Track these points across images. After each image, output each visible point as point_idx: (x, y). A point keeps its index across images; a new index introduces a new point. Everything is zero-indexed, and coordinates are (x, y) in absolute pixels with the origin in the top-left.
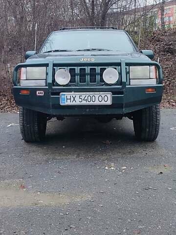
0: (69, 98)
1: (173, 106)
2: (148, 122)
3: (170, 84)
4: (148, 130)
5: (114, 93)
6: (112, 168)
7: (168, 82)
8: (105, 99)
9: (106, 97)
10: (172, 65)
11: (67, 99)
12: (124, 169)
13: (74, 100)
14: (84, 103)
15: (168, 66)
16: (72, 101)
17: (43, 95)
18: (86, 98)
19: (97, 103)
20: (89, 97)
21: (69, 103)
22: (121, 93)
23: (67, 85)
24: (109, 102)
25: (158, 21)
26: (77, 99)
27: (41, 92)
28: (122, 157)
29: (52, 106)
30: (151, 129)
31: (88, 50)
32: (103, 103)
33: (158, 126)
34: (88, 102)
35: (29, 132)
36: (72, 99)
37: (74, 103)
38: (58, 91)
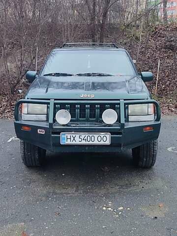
0: (69, 137)
1: (172, 111)
2: (145, 152)
3: (170, 84)
4: (145, 159)
5: (112, 133)
6: (110, 209)
7: (168, 82)
8: (104, 139)
9: (105, 138)
10: (173, 64)
11: (67, 139)
12: (120, 211)
13: (74, 139)
14: (84, 142)
15: (169, 65)
16: (72, 140)
17: (44, 133)
18: (86, 138)
19: (96, 142)
20: (89, 137)
21: (69, 142)
22: (120, 133)
23: (67, 125)
24: (108, 142)
25: (160, 14)
26: (77, 138)
27: (42, 130)
28: (120, 192)
29: (53, 145)
30: (148, 159)
31: (89, 75)
32: (102, 143)
33: (156, 156)
34: (87, 142)
35: (30, 159)
36: (72, 139)
37: (74, 143)
38: (58, 131)
